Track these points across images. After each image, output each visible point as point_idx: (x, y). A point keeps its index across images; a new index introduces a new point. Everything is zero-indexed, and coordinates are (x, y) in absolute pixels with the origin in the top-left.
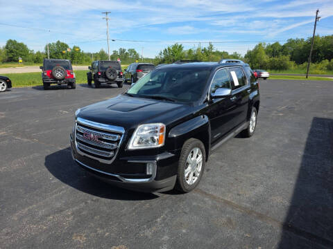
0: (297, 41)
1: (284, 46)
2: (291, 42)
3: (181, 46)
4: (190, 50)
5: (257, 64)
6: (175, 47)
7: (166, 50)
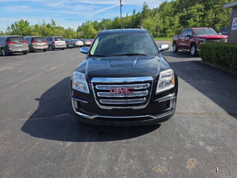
0: (107, 20)
1: (101, 24)
2: (104, 21)
3: (26, 22)
4: (36, 26)
5: (90, 36)
6: (21, 22)
7: (13, 25)
